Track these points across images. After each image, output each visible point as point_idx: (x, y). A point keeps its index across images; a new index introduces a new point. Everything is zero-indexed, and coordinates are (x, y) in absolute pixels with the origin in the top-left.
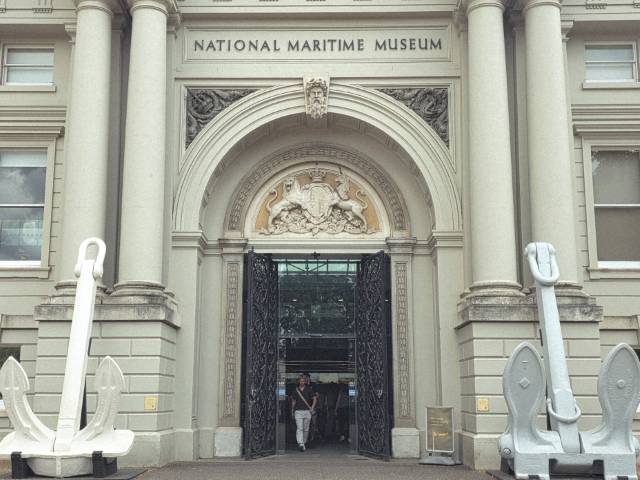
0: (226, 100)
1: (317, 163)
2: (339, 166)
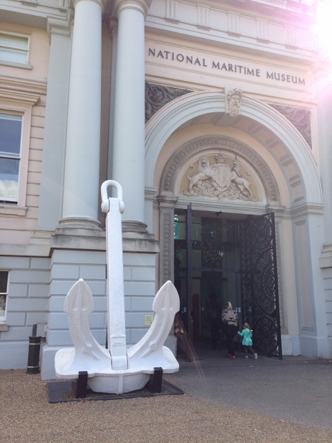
0: (172, 95)
1: (220, 149)
2: (235, 153)
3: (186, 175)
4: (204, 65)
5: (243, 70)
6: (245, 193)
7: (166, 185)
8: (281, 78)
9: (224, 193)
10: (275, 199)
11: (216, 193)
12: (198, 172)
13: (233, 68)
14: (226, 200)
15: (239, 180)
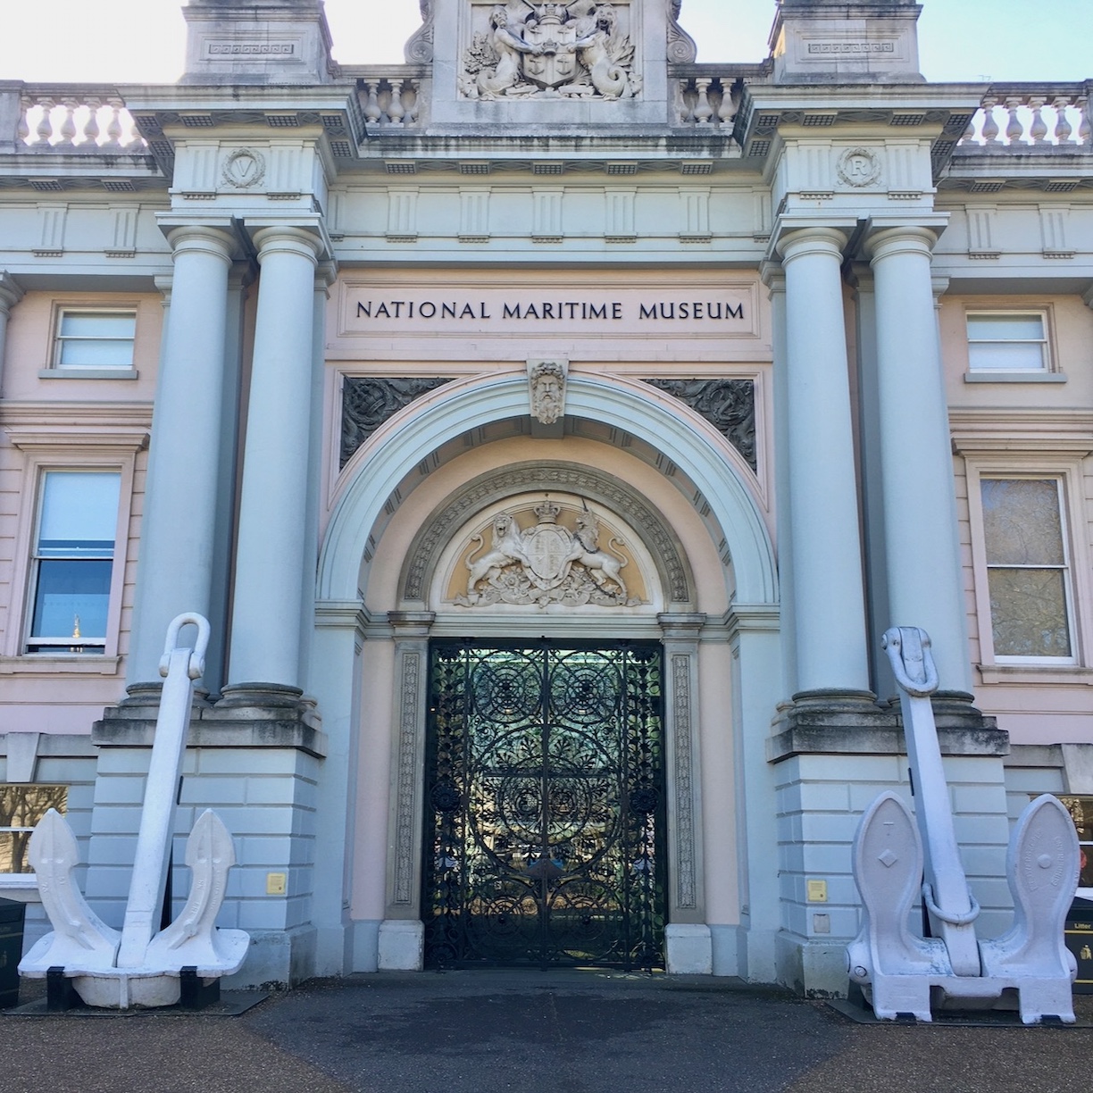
0: (405, 394)
1: (547, 492)
2: (583, 497)
3: (462, 561)
4: (483, 317)
5: (578, 311)
6: (609, 588)
7: (410, 585)
8: (678, 312)
9: (554, 594)
10: (682, 598)
11: (534, 593)
12: (491, 550)
13: (555, 312)
14: (559, 608)
15: (589, 559)
